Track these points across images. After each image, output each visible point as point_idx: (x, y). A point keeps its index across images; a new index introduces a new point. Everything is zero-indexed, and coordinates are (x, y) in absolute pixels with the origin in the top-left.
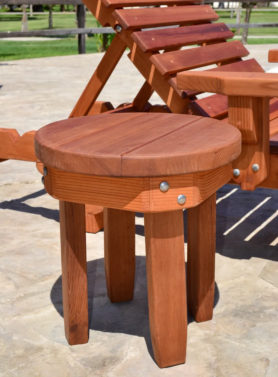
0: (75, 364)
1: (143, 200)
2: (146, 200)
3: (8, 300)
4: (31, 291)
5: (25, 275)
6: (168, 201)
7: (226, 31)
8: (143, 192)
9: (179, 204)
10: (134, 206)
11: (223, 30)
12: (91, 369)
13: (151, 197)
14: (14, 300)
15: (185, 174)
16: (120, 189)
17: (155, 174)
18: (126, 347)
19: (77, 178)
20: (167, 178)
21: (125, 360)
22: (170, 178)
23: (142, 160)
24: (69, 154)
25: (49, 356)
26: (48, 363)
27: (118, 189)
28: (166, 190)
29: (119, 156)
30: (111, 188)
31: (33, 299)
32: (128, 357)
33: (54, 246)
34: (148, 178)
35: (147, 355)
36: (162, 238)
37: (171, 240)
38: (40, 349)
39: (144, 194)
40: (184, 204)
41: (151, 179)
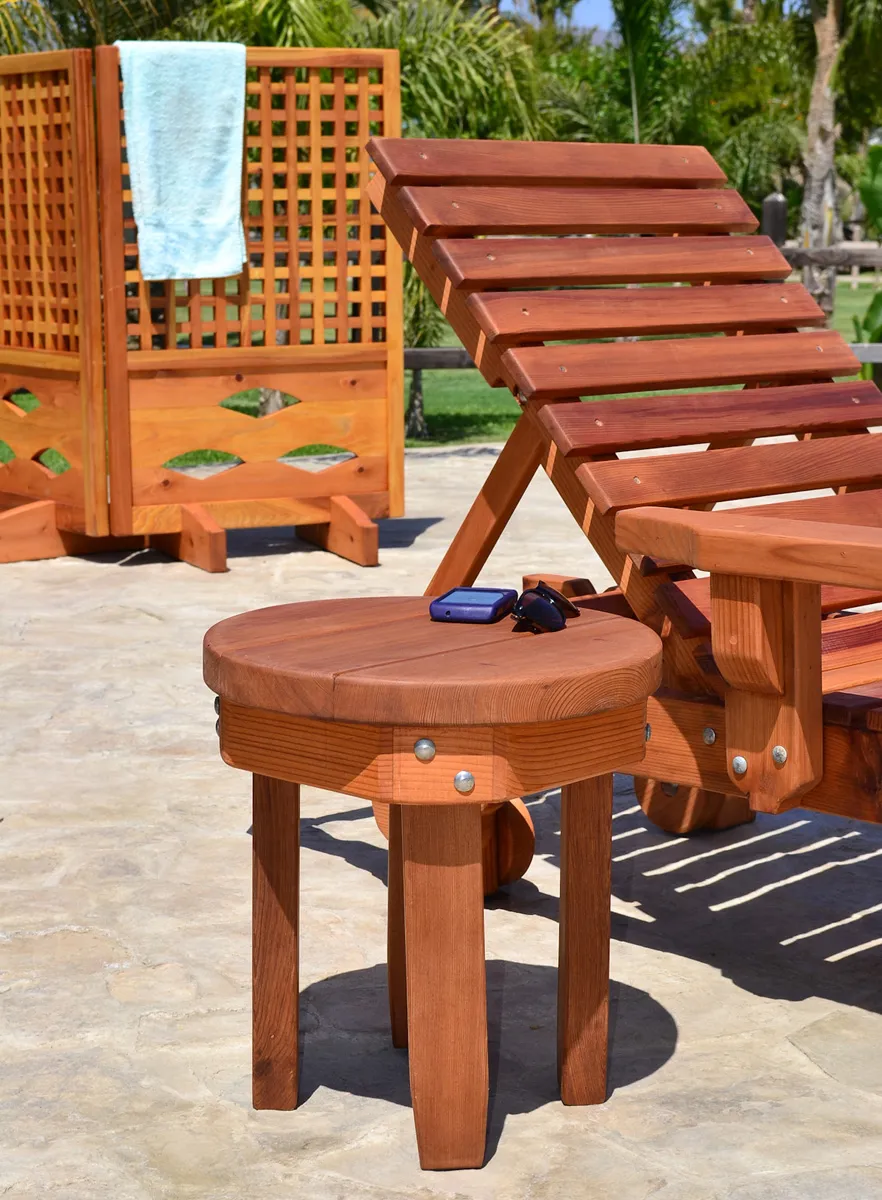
0: (245, 1138)
1: (379, 776)
2: (386, 776)
3: (167, 1016)
4: (227, 1006)
5: (231, 976)
6: (434, 781)
7: (867, 404)
8: (380, 757)
9: (460, 792)
10: (362, 786)
11: (857, 402)
12: (271, 1150)
13: (396, 770)
14: (179, 1018)
15: (465, 725)
16: (340, 749)
17: (400, 720)
18: (373, 1125)
19: (267, 721)
20: (431, 732)
21: (355, 1145)
22: (438, 733)
23: (373, 687)
24: (241, 666)
25: (198, 1119)
26: (190, 1130)
27: (335, 748)
28: (428, 758)
29: (330, 676)
30: (323, 746)
31: (224, 1021)
32: (363, 1142)
33: (331, 926)
34: (390, 729)
35: (413, 1146)
36: (429, 864)
37: (450, 871)
38: (186, 1106)
39: (382, 759)
40: (471, 792)
41: (396, 731)
